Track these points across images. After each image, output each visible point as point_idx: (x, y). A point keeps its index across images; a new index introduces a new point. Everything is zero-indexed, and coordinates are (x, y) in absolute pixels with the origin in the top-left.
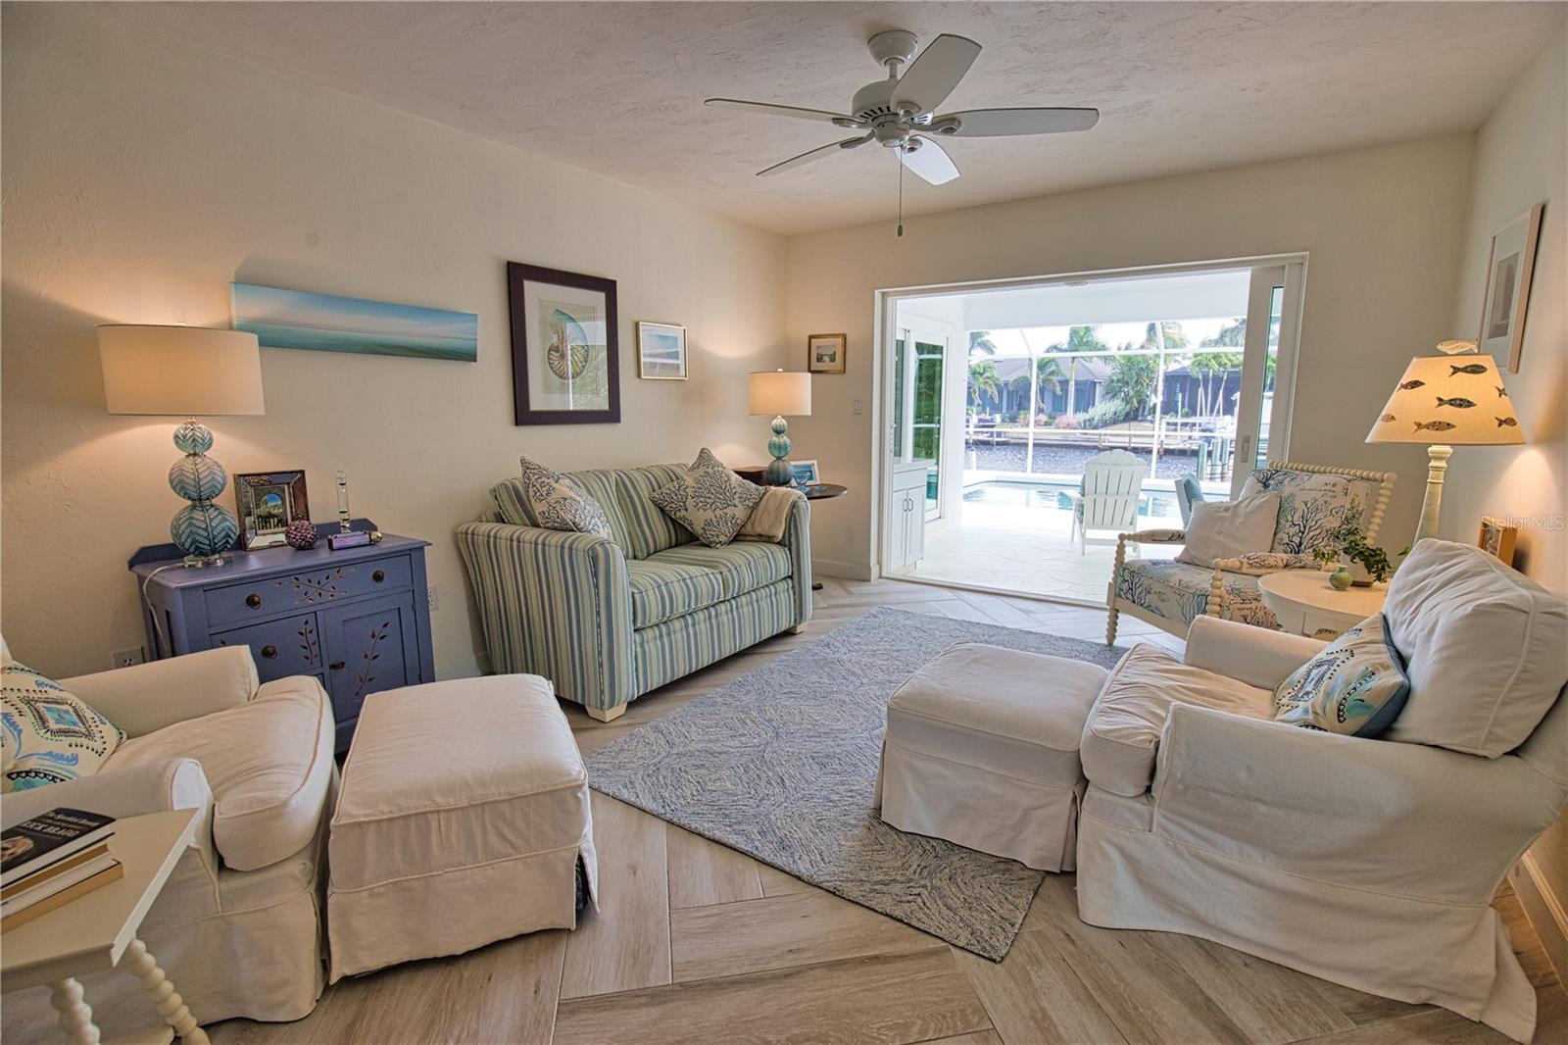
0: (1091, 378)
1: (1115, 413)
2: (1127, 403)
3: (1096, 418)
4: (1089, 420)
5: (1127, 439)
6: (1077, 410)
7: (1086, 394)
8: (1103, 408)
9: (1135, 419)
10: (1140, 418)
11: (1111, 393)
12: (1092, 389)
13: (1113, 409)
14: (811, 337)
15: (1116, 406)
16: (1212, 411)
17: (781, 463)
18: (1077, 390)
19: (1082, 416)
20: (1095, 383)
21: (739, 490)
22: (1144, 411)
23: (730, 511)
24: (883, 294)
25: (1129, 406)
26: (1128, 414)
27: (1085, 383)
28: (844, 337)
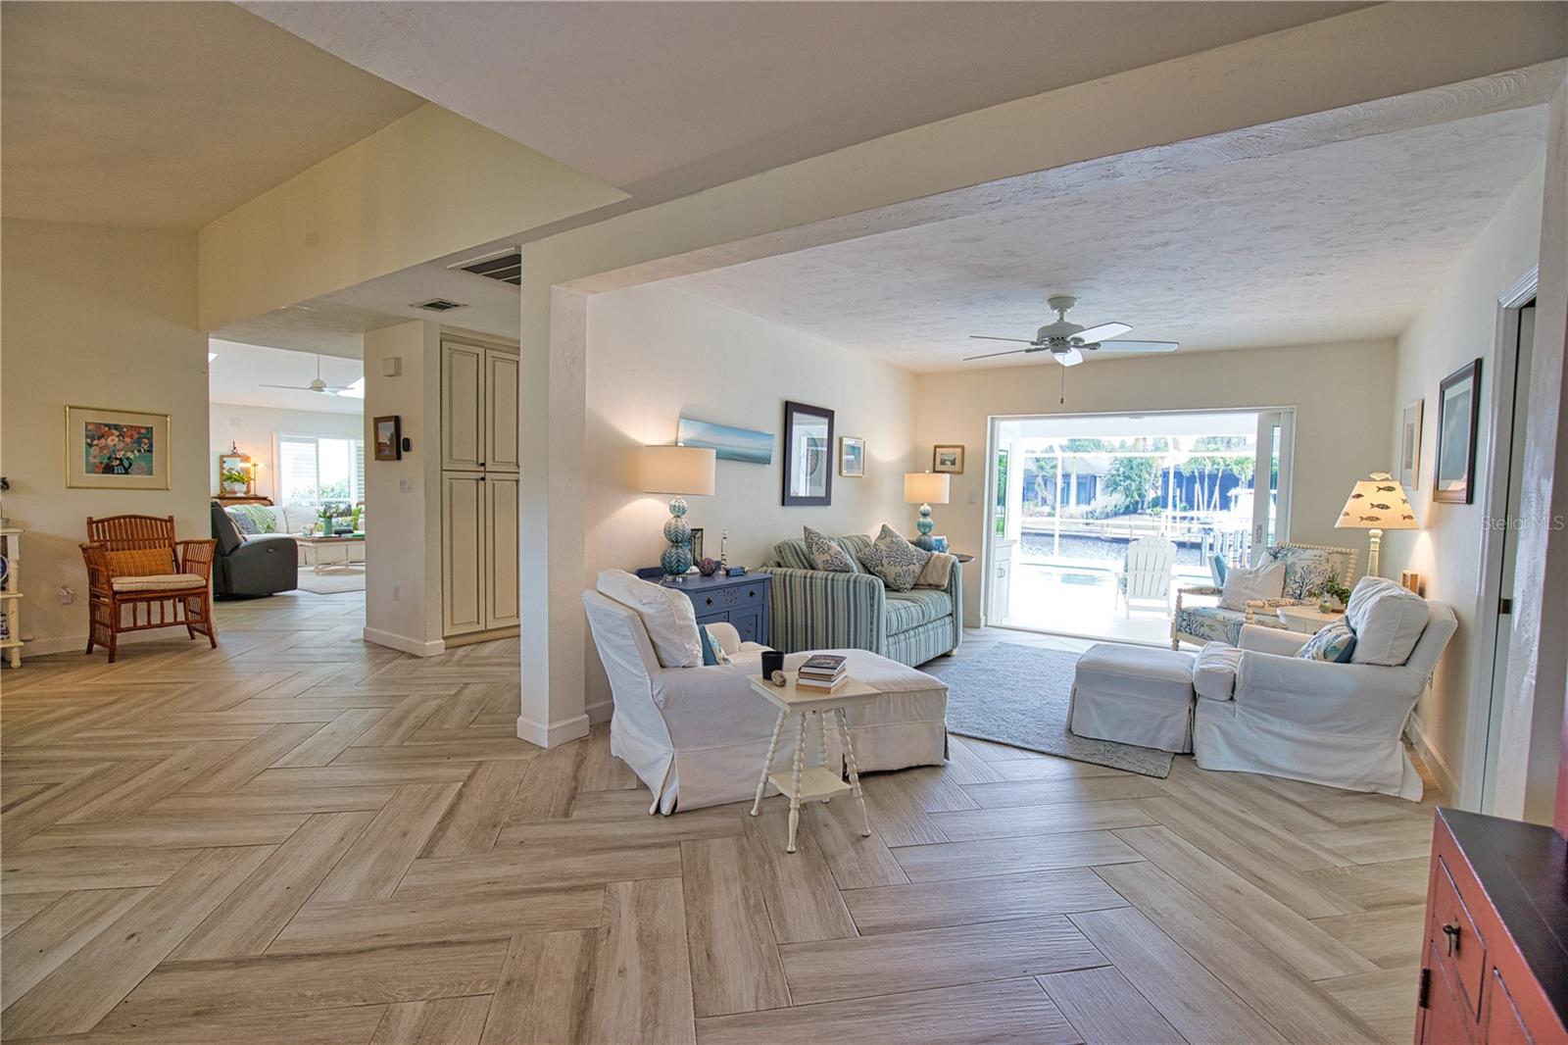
0: (1092, 473)
1: (1116, 507)
2: (1127, 496)
3: (1098, 511)
4: (1091, 513)
5: (1128, 531)
6: (1078, 502)
7: (1087, 485)
8: (1103, 500)
9: (1135, 511)
10: (1140, 511)
11: (1112, 485)
12: (1093, 484)
13: (1114, 503)
14: (936, 447)
15: (1118, 499)
16: (1209, 506)
17: (927, 537)
18: (1079, 484)
19: (1084, 508)
20: (1095, 477)
21: (915, 553)
22: (1143, 505)
23: (911, 567)
24: (992, 418)
25: (1129, 499)
26: (1128, 507)
27: (1085, 477)
28: (963, 447)
